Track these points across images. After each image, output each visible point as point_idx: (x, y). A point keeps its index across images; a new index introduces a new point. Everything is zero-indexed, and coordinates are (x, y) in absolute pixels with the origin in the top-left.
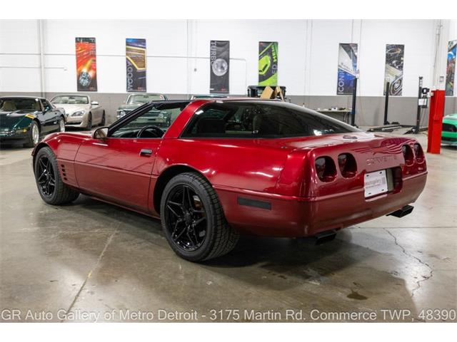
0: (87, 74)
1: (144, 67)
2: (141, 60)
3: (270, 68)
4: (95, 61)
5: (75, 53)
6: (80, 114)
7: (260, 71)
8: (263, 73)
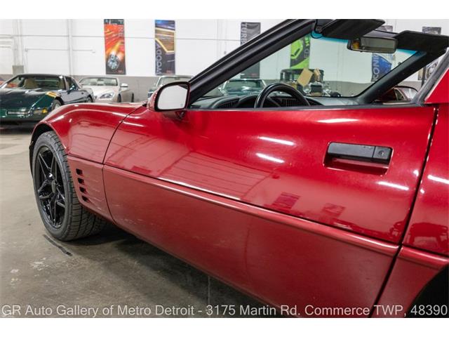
0: (116, 56)
1: (173, 49)
2: (171, 43)
3: (302, 53)
4: (123, 43)
5: (103, 35)
6: (109, 96)
7: (292, 55)
8: (295, 57)
